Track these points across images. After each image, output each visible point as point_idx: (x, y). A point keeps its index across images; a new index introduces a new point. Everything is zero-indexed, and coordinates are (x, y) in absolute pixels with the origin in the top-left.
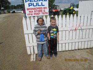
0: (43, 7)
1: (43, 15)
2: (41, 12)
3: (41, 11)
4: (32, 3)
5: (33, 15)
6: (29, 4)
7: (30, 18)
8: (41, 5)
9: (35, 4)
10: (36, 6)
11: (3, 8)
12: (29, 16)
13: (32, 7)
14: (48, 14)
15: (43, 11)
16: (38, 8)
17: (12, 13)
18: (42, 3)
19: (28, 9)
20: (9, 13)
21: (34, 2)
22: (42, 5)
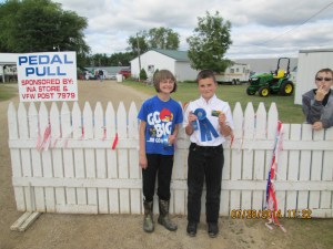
0: (61, 78)
1: (61, 99)
2: (55, 93)
3: (57, 89)
4: (34, 66)
5: (37, 99)
6: (27, 69)
7: (27, 105)
8: (56, 72)
9: (41, 72)
10: (44, 74)
12: (26, 100)
13: (34, 77)
14: (76, 98)
15: (61, 88)
16: (46, 81)
18: (58, 68)
19: (25, 83)
21: (38, 65)
22: (59, 74)
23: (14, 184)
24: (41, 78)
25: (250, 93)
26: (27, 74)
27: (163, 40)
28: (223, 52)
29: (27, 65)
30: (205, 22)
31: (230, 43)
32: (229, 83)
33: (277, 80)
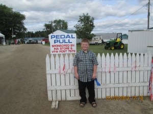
0: (70, 44)
1: (70, 53)
2: (67, 50)
4: (58, 39)
5: (59, 53)
7: (55, 56)
9: (61, 41)
11: (15, 36)
12: (54, 53)
13: (58, 44)
14: (76, 52)
15: (70, 48)
16: (64, 45)
17: (28, 43)
18: (69, 40)
19: (53, 46)
20: (22, 43)
21: (60, 39)
22: (69, 42)
23: (48, 89)
24: (61, 44)
25: (106, 48)
26: (55, 42)
27: (60, 25)
28: (91, 31)
29: (55, 39)
30: (83, 18)
31: (94, 27)
32: (94, 44)
33: (117, 43)
